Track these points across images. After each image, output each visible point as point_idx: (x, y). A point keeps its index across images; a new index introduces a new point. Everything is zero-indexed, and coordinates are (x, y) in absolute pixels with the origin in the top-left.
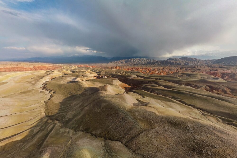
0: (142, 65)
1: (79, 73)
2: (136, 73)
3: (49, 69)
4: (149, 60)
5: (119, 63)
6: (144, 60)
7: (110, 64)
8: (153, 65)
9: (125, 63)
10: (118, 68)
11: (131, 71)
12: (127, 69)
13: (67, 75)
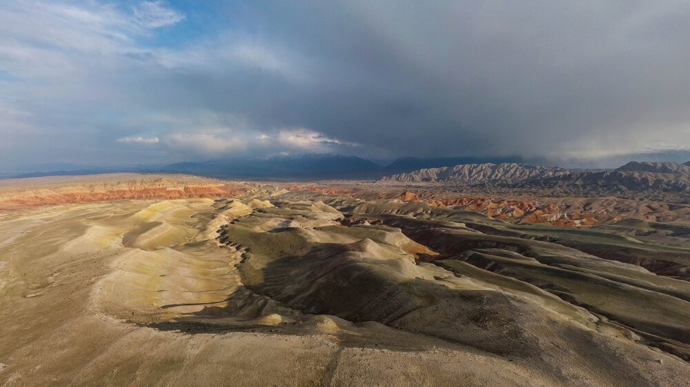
0: (504, 190)
1: (292, 208)
2: (468, 217)
3: (217, 195)
4: (535, 168)
5: (416, 179)
6: (512, 171)
7: (385, 185)
8: (551, 187)
9: (438, 180)
10: (410, 196)
11: (455, 208)
12: (440, 203)
13: (265, 212)
